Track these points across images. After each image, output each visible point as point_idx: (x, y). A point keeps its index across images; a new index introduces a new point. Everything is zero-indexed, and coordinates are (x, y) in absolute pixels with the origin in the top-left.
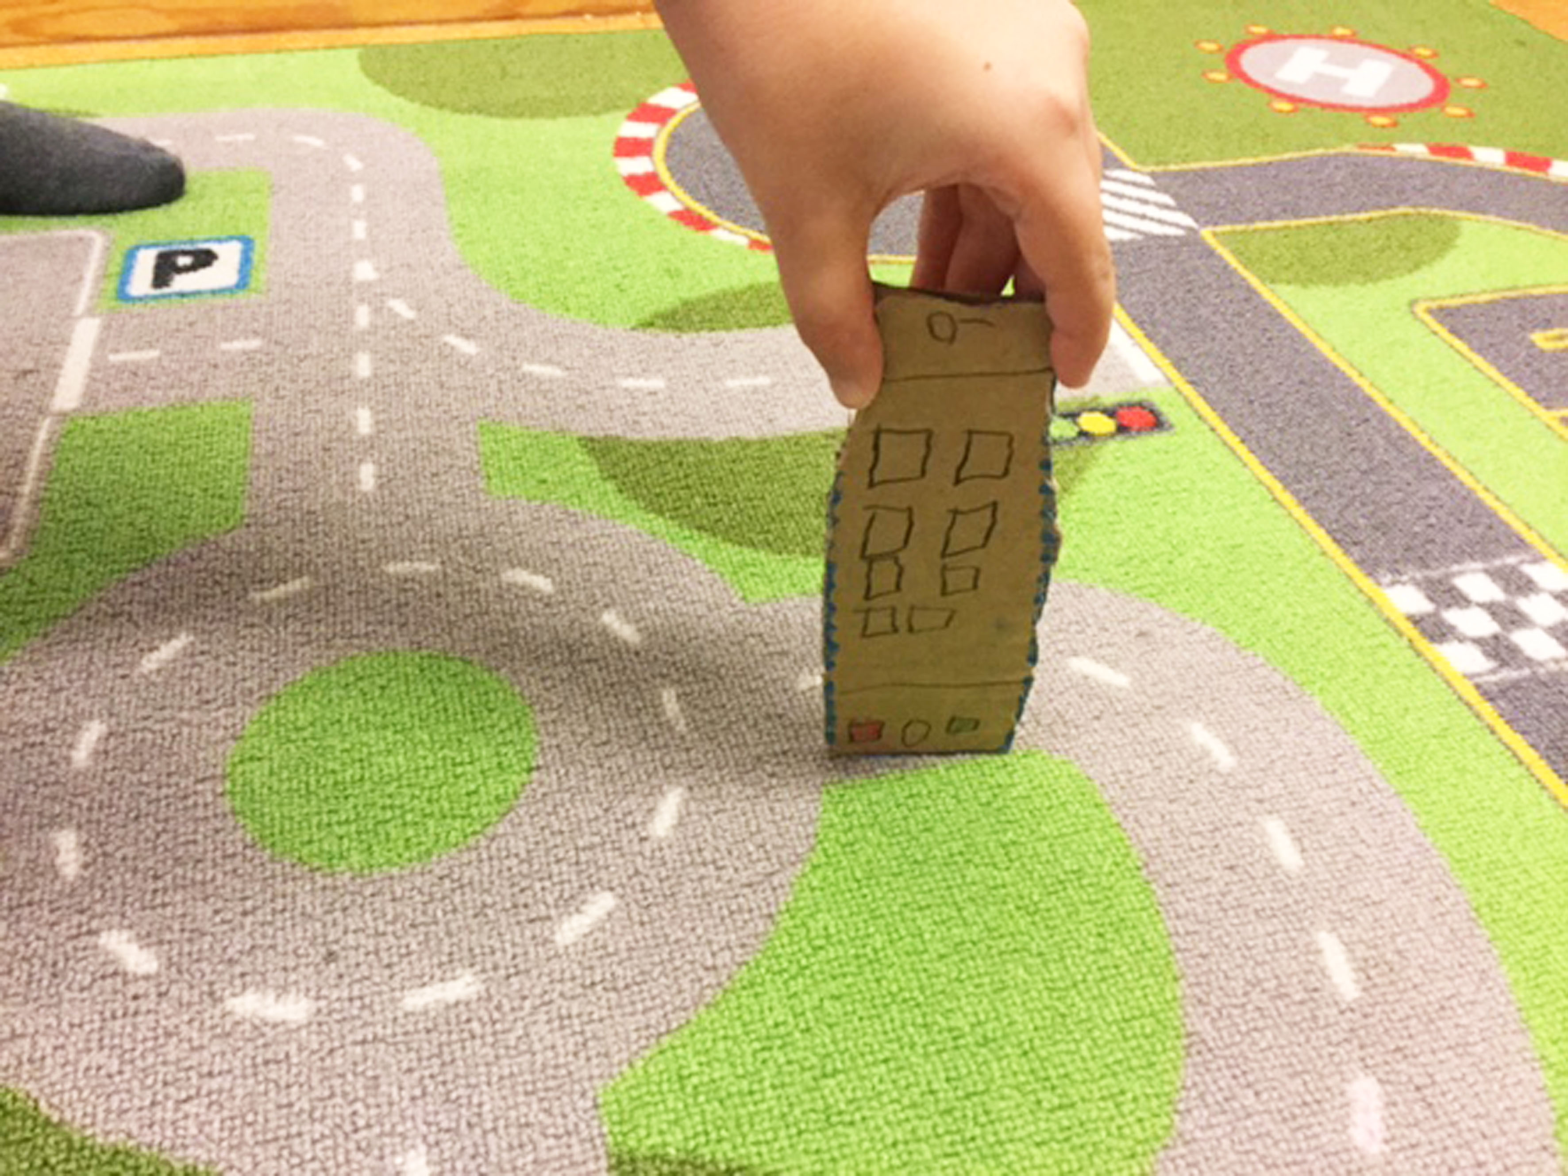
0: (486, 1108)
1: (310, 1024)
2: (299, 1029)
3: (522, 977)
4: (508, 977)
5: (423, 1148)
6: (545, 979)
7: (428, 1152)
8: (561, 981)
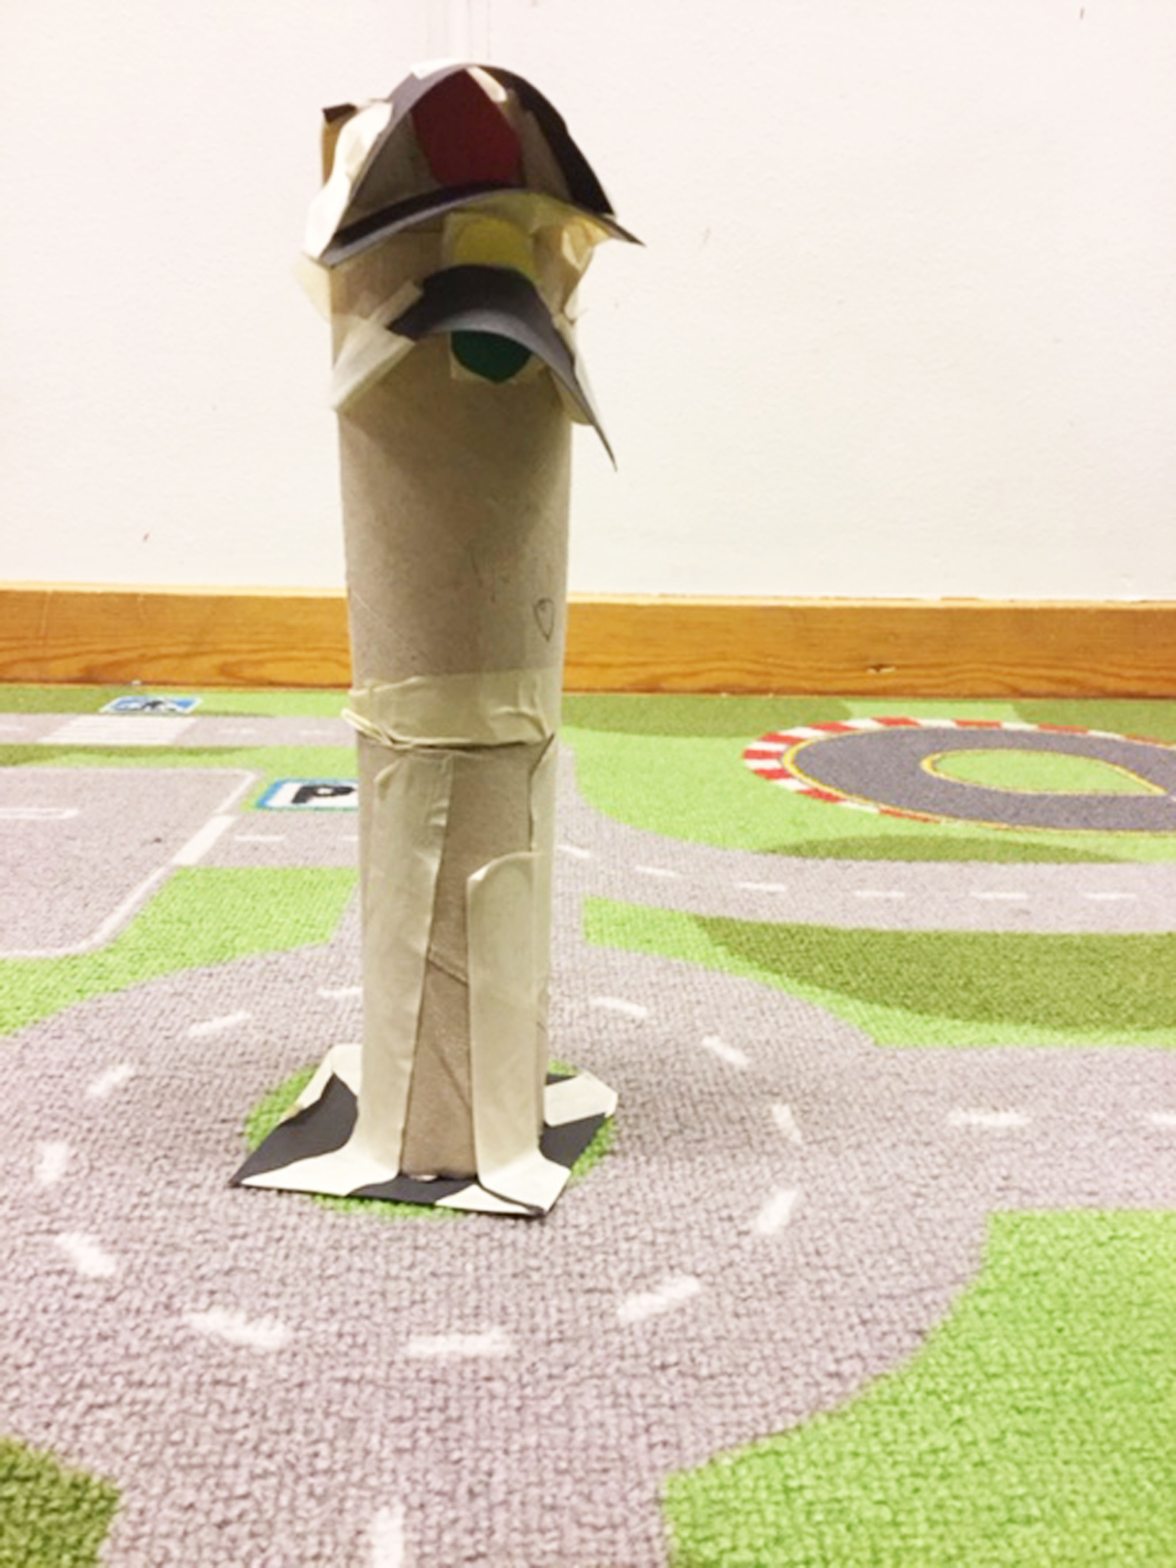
0: (496, 1479)
1: (281, 1352)
2: (266, 1355)
3: (569, 1346)
4: (549, 1343)
5: (400, 1509)
6: (599, 1352)
7: (406, 1516)
8: (622, 1357)
